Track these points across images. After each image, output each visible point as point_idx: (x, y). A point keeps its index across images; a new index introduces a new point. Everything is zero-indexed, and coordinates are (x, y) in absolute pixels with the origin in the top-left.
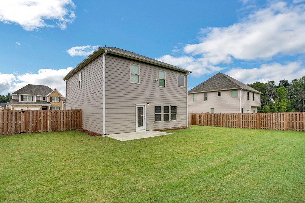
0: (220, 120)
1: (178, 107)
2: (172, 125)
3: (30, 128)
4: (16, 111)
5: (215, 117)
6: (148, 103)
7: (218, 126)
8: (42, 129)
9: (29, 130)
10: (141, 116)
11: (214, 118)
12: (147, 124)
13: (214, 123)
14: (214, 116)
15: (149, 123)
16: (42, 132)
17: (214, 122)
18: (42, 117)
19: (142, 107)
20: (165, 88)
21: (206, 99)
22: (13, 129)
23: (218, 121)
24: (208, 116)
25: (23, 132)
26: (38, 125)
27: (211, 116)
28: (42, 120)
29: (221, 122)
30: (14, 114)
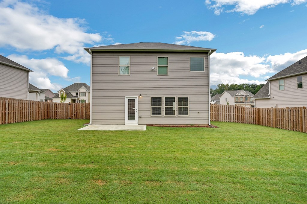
0: (300, 120)
1: (191, 98)
2: (180, 121)
3: (73, 116)
4: (66, 103)
5: (292, 114)
6: (141, 95)
7: (296, 131)
8: (80, 117)
9: (72, 117)
10: (133, 108)
11: (289, 115)
12: (140, 117)
13: (289, 125)
14: (289, 112)
15: (142, 116)
16: (80, 119)
17: (290, 122)
18: (80, 108)
19: (135, 99)
20: (168, 76)
21: (300, 86)
22: (65, 115)
23: (297, 121)
24: (280, 112)
25: (70, 118)
26: (78, 114)
27: (285, 112)
28: (80, 110)
29: (302, 124)
30: (65, 105)
